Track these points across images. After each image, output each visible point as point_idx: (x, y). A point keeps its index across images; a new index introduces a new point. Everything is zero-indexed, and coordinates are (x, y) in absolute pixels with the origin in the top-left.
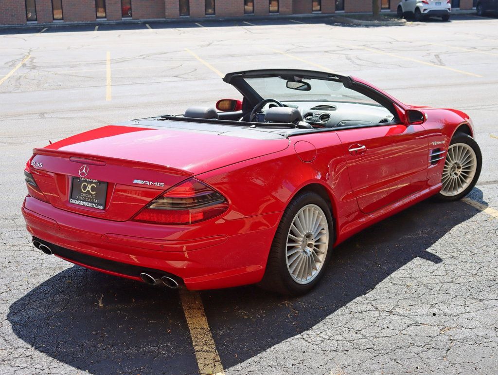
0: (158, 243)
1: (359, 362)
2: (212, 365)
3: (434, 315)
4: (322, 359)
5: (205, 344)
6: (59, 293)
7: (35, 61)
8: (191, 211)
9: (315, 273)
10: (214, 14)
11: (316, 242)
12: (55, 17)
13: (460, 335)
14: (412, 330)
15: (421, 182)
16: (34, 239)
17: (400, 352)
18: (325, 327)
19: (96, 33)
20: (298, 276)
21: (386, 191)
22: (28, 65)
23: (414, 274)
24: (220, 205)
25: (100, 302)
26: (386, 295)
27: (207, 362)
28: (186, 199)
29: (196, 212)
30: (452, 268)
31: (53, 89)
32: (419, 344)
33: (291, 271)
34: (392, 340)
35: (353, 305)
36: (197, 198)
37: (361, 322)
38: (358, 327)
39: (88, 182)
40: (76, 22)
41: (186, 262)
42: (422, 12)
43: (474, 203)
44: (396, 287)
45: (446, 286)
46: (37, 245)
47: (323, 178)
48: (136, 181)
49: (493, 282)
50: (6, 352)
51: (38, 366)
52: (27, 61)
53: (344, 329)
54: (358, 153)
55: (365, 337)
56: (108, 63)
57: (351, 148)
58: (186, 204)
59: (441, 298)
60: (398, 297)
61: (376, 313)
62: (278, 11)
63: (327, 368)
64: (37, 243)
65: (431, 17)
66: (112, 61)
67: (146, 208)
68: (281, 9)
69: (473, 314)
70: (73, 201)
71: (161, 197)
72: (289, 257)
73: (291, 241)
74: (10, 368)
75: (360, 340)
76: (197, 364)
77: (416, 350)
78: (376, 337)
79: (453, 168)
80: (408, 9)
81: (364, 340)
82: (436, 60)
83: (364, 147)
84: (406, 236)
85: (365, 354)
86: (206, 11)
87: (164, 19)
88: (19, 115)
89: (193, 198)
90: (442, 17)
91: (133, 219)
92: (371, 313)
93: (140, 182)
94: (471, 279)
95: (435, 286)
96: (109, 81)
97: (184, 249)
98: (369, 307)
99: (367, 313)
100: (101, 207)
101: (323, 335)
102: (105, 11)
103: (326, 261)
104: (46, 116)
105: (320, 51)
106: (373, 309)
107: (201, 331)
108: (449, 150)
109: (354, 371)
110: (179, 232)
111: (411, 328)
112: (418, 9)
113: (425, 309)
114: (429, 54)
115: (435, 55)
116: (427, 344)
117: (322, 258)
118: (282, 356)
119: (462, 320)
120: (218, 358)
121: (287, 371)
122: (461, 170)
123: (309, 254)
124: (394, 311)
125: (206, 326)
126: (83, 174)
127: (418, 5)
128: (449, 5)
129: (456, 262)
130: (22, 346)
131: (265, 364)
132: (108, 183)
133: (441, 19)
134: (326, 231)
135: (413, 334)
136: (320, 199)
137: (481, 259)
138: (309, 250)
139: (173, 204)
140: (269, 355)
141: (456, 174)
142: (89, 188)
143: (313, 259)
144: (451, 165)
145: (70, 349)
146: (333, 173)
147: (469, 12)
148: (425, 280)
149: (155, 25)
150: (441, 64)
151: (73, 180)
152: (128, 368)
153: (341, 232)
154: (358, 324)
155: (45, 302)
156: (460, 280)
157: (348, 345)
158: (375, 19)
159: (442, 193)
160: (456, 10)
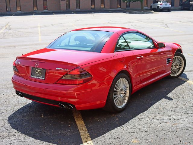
0: (65, 92)
1: (142, 136)
2: (87, 138)
3: (170, 119)
4: (128, 135)
5: (84, 130)
6: (26, 112)
7: (10, 26)
8: (78, 80)
9: (124, 104)
10: (80, 9)
11: (124, 92)
12: (18, 10)
13: (180, 126)
14: (162, 125)
15: (163, 71)
16: (16, 91)
17: (158, 132)
18: (129, 124)
19: (33, 16)
20: (118, 105)
21: (149, 74)
22: (8, 28)
23: (162, 105)
24: (89, 78)
25: (42, 115)
26: (151, 112)
27: (85, 137)
28: (76, 75)
29: (80, 80)
30: (176, 102)
31: (18, 37)
32: (165, 130)
33: (115, 103)
34: (154, 129)
35: (139, 116)
36: (80, 75)
37: (142, 122)
38: (141, 124)
39: (38, 69)
40: (26, 12)
41: (76, 99)
42: (160, 8)
43: (183, 79)
44: (155, 109)
45: (174, 109)
46: (17, 94)
47: (127, 68)
48: (57, 68)
49: (192, 107)
50: (7, 134)
51: (20, 139)
52: (7, 27)
53: (136, 125)
54: (140, 59)
55: (144, 127)
56: (39, 27)
57: (138, 57)
58: (76, 77)
59: (172, 113)
60: (156, 113)
61: (148, 119)
62: (104, 8)
63: (131, 138)
64: (18, 93)
65: (164, 10)
66: (40, 26)
67: (61, 79)
68: (105, 7)
69: (185, 119)
70: (32, 76)
71: (67, 74)
72: (115, 98)
73: (115, 92)
74: (9, 139)
75: (143, 129)
76: (81, 137)
77: (164, 132)
78: (149, 127)
79: (175, 66)
80: (155, 7)
81: (144, 128)
82: (166, 26)
83: (142, 56)
84: (158, 91)
85: (145, 133)
86: (76, 8)
87: (60, 11)
88: (6, 47)
89: (79, 75)
90: (168, 10)
91: (56, 83)
92: (146, 119)
93: (59, 69)
94: (183, 106)
95: (170, 109)
96: (40, 34)
97: (76, 94)
98: (145, 117)
99: (145, 119)
100: (43, 79)
101: (128, 127)
102: (37, 8)
103: (128, 100)
104: (16, 47)
105: (121, 23)
106: (147, 117)
107: (82, 126)
108: (174, 59)
109: (141, 140)
110: (74, 88)
111: (162, 124)
112: (158, 7)
113: (167, 117)
114: (163, 24)
115: (166, 24)
116: (168, 130)
117: (127, 98)
118: (113, 135)
119: (181, 121)
120: (89, 135)
121: (115, 140)
122: (178, 66)
123: (122, 97)
124: (155, 118)
125: (84, 124)
126: (36, 66)
127: (158, 5)
128: (170, 5)
129: (177, 100)
130: (13, 131)
131: (107, 137)
132: (46, 69)
133: (167, 11)
134: (128, 88)
135: (163, 126)
136: (126, 76)
137: (186, 99)
138: (122, 95)
139: (71, 77)
140: (108, 134)
141: (176, 68)
142: (39, 71)
143: (124, 99)
144: (174, 64)
145: (32, 133)
146: (131, 66)
147: (178, 8)
148: (166, 107)
149: (57, 13)
150: (168, 28)
151: (32, 68)
152: (55, 139)
153: (134, 89)
154: (141, 123)
155: (21, 115)
156: (179, 107)
157: (138, 130)
158: (142, 11)
159: (171, 75)
160: (173, 7)
